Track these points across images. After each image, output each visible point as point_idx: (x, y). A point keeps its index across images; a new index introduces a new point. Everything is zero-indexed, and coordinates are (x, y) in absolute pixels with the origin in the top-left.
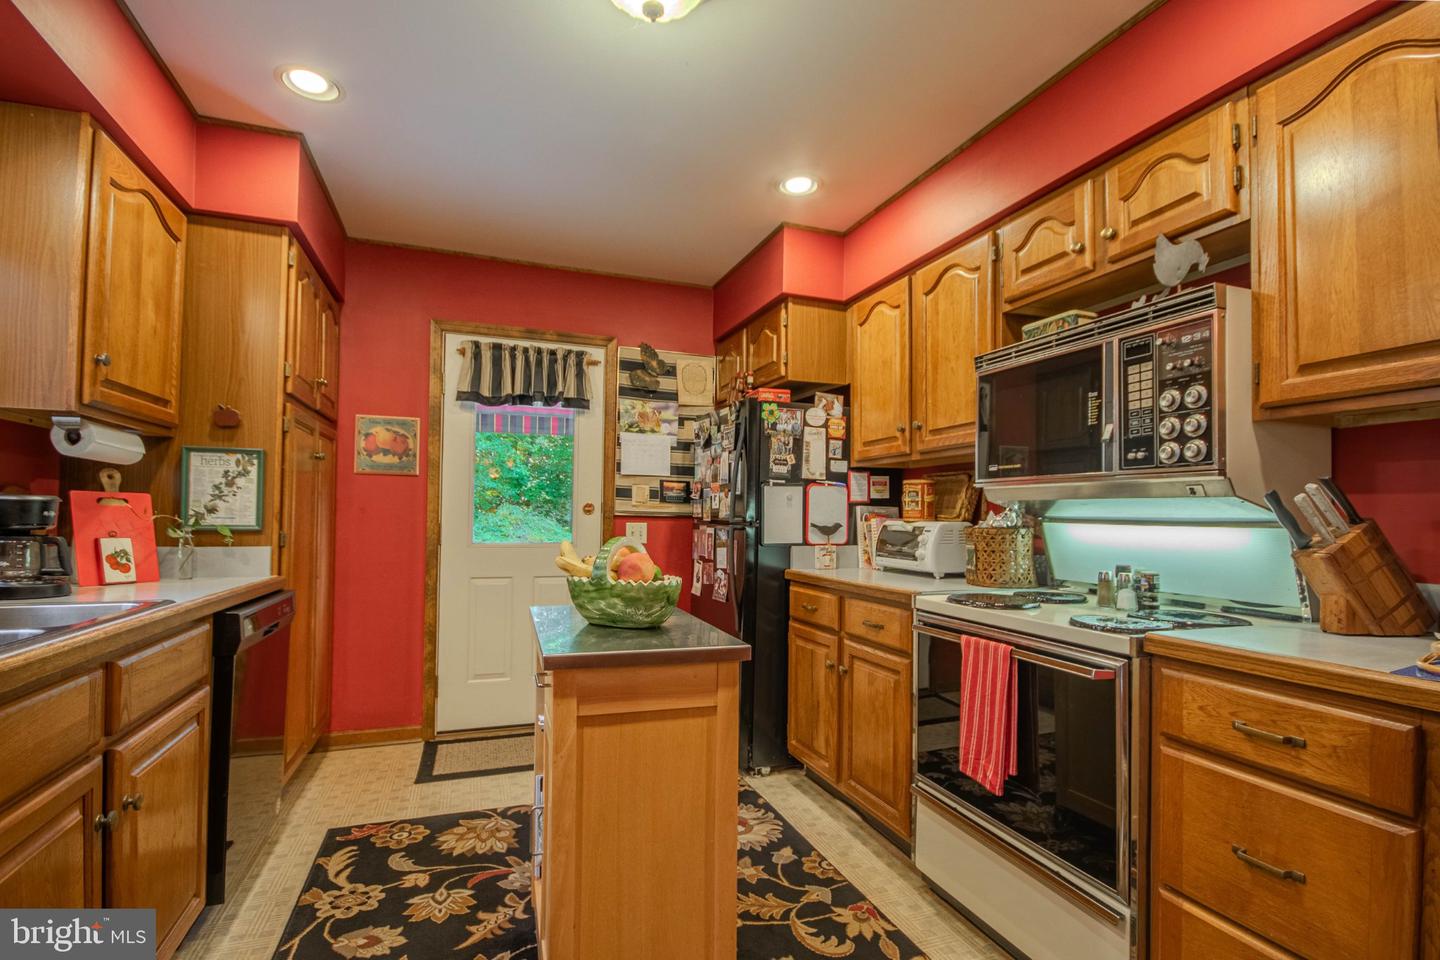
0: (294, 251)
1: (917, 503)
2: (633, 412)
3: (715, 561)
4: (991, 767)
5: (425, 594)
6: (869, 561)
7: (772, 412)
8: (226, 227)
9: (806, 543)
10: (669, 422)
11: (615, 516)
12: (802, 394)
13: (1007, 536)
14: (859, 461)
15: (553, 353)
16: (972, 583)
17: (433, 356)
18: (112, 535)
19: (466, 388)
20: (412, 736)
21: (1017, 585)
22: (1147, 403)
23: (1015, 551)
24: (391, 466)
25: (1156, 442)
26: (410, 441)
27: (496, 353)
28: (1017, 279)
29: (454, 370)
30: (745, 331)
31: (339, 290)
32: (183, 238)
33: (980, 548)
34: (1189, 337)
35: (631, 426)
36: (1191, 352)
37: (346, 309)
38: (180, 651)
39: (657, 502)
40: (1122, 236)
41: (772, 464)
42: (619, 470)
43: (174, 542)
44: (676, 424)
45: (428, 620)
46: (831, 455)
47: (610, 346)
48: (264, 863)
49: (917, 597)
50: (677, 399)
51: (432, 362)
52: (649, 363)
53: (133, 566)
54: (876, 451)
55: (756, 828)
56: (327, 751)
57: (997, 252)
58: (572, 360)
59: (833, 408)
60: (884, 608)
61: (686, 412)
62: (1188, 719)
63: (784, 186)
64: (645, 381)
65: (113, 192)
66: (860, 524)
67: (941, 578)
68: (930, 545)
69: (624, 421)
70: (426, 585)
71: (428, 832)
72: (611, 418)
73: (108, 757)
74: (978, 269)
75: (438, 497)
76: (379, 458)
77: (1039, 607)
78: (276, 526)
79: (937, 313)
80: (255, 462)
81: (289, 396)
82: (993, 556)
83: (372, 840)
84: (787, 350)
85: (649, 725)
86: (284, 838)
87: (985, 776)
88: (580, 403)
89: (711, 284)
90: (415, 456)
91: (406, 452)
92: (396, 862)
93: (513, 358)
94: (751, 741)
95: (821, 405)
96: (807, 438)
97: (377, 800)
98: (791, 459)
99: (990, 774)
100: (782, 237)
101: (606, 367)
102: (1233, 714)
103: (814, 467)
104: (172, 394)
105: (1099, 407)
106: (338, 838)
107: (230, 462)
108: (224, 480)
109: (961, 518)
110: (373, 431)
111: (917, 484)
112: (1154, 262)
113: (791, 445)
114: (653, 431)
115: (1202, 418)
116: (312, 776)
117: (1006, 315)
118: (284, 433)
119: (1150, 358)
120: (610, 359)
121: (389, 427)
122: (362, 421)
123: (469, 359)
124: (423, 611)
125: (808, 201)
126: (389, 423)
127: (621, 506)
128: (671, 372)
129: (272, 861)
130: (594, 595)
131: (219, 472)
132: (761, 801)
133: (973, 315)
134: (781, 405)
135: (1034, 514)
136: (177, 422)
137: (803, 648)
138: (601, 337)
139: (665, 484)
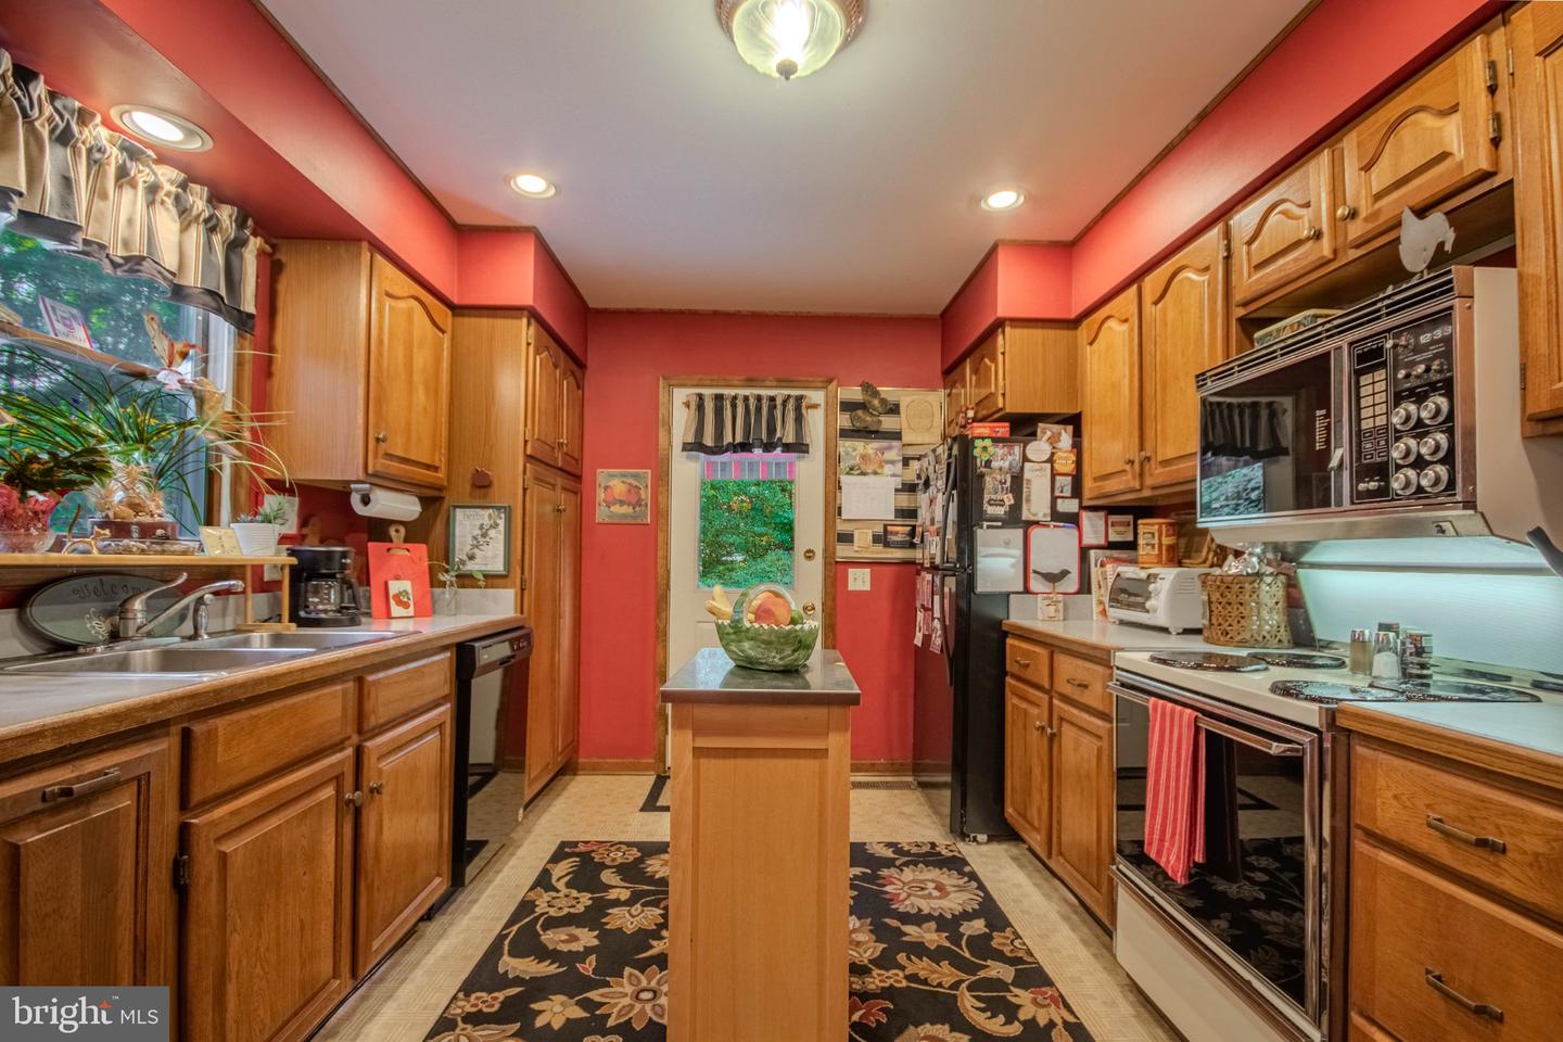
0: (532, 330)
1: (1153, 546)
2: (854, 454)
3: (932, 610)
4: (1175, 849)
5: (657, 637)
6: (1104, 613)
7: (985, 449)
8: (480, 316)
9: (1027, 591)
10: (892, 462)
11: (837, 562)
12: (1023, 426)
13: (1247, 585)
14: (1091, 499)
15: (772, 399)
16: (1207, 640)
17: (662, 410)
18: (397, 578)
19: (690, 439)
20: (647, 768)
21: (1261, 645)
22: (1381, 421)
23: (1257, 603)
24: (625, 516)
25: (1392, 468)
26: (642, 492)
27: (719, 404)
28: (1250, 276)
29: (681, 423)
30: (968, 360)
31: (582, 359)
32: (449, 330)
33: (1214, 599)
34: (1429, 335)
35: (852, 469)
36: (1428, 355)
37: (589, 373)
38: (423, 673)
39: (880, 547)
40: (1363, 214)
41: (986, 505)
42: (840, 514)
43: (443, 585)
44: (900, 465)
45: (660, 661)
46: (1057, 493)
47: (830, 387)
48: (508, 862)
49: (1117, 654)
50: (900, 439)
51: (661, 416)
52: (870, 403)
53: (411, 603)
54: (1112, 485)
55: (952, 895)
56: (575, 774)
57: (1228, 248)
58: (791, 405)
59: (1060, 441)
60: (1088, 665)
61: (911, 452)
62: (1382, 809)
63: (986, 201)
64: (864, 420)
65: (388, 302)
66: (1094, 570)
67: (1178, 634)
68: (1163, 596)
69: (844, 465)
70: (657, 627)
71: (639, 854)
72: (831, 461)
73: (359, 752)
74: (1207, 269)
75: (667, 544)
76: (616, 509)
77: (1266, 669)
78: (519, 571)
79: (1166, 325)
80: (503, 515)
81: (529, 458)
82: (1229, 608)
83: (593, 855)
84: (1004, 379)
85: (761, 761)
86: (526, 844)
87: (1168, 861)
88: (799, 447)
89: (938, 312)
90: (646, 505)
91: (639, 503)
92: (607, 876)
93: (734, 406)
94: (964, 805)
95: (1046, 437)
96: (1027, 475)
97: (605, 821)
98: (1009, 499)
99: (1173, 859)
100: (997, 255)
101: (826, 411)
102: (1428, 806)
103: (1037, 504)
104: (442, 464)
105: (1328, 428)
106: (567, 850)
107: (484, 516)
108: (479, 532)
109: (1209, 563)
110: (610, 484)
111: (1152, 525)
112: (1400, 243)
113: (1008, 484)
114: (875, 473)
115: (1442, 438)
116: (559, 795)
117: (1241, 320)
118: (525, 490)
119: (1383, 365)
120: (830, 401)
121: (625, 480)
122: (602, 475)
123: (693, 412)
124: (655, 652)
125: (1013, 214)
126: (624, 476)
127: (843, 552)
128: (894, 410)
129: (513, 862)
130: (733, 637)
131: (475, 525)
132: (967, 869)
133: (1202, 325)
134: (996, 440)
135: (1288, 558)
136: (445, 484)
137: (1018, 708)
138: (820, 379)
139: (889, 528)
